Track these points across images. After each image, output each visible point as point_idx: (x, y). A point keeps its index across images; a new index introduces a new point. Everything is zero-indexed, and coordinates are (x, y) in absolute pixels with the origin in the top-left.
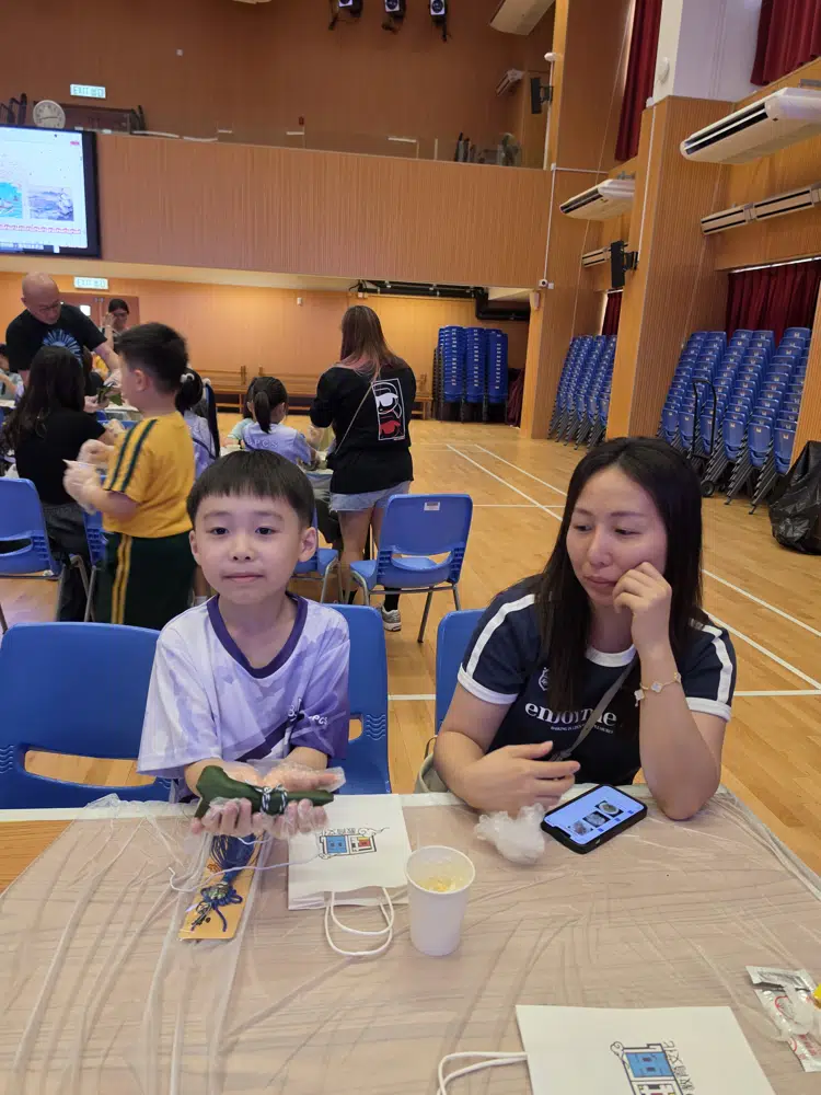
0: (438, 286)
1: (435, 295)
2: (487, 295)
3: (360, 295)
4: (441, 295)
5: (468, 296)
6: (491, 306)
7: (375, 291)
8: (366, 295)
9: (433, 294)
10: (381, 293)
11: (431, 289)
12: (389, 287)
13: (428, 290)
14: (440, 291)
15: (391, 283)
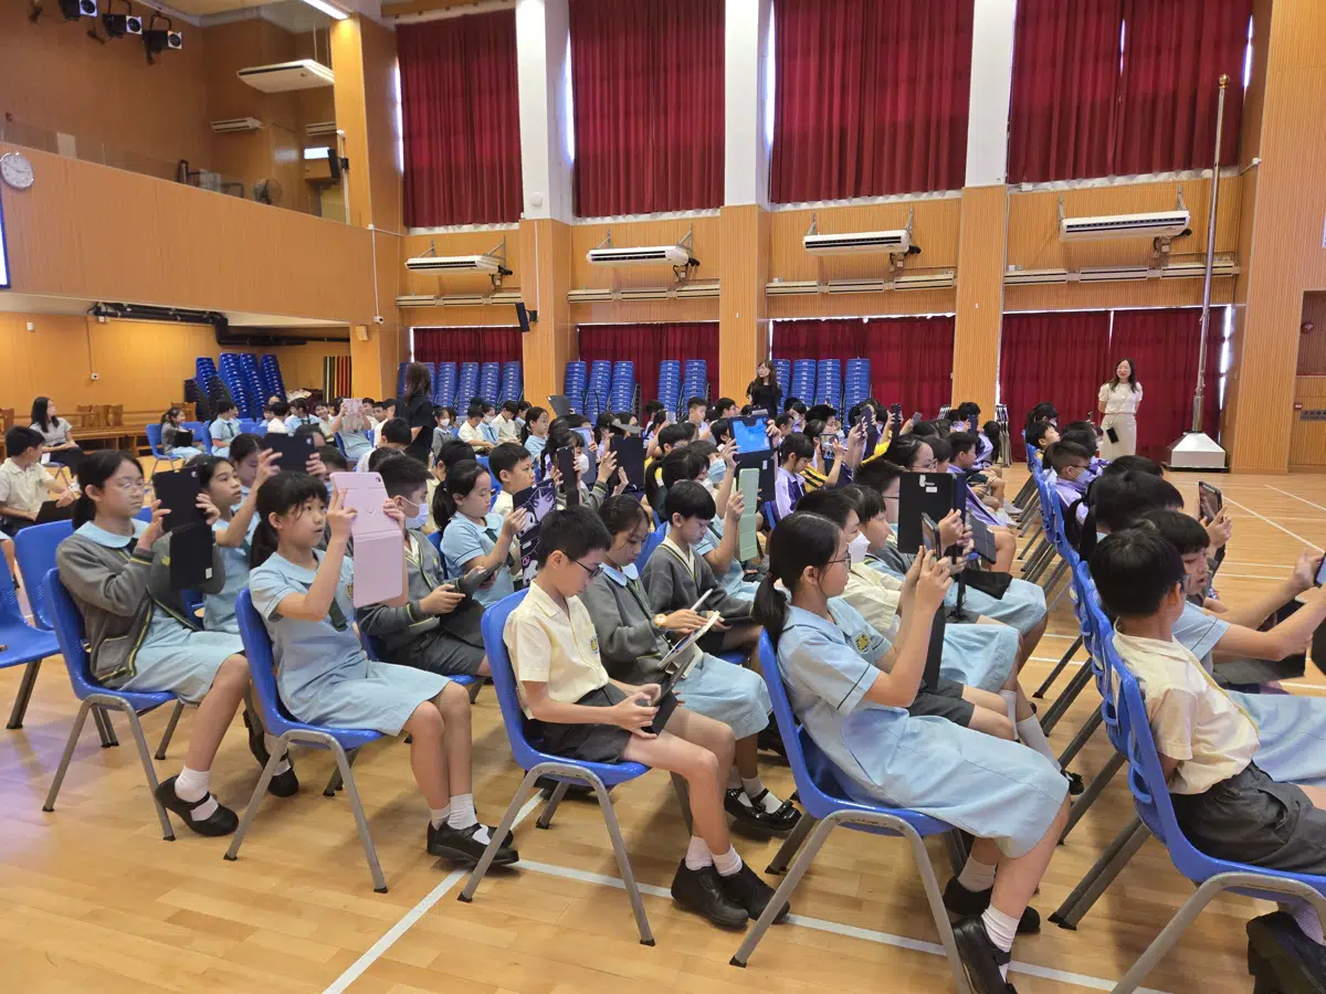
0: (178, 310)
1: (176, 320)
2: (226, 320)
3: (102, 319)
4: (182, 321)
5: (206, 321)
6: (230, 332)
7: (116, 316)
8: (108, 319)
9: (174, 319)
10: (121, 317)
11: (171, 313)
12: (129, 310)
13: (168, 314)
14: (180, 316)
15: (130, 306)
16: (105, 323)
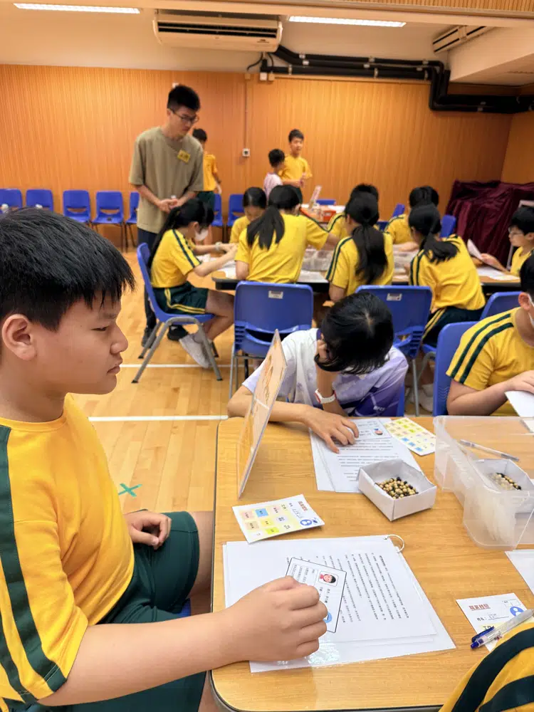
0: (377, 60)
1: (371, 75)
2: (449, 73)
3: (264, 76)
4: (379, 76)
5: (419, 76)
6: (451, 91)
7: (284, 71)
8: (272, 76)
9: (369, 73)
10: (294, 72)
11: (367, 66)
12: (306, 63)
13: (362, 67)
14: (379, 69)
15: (308, 57)
16: (269, 82)
